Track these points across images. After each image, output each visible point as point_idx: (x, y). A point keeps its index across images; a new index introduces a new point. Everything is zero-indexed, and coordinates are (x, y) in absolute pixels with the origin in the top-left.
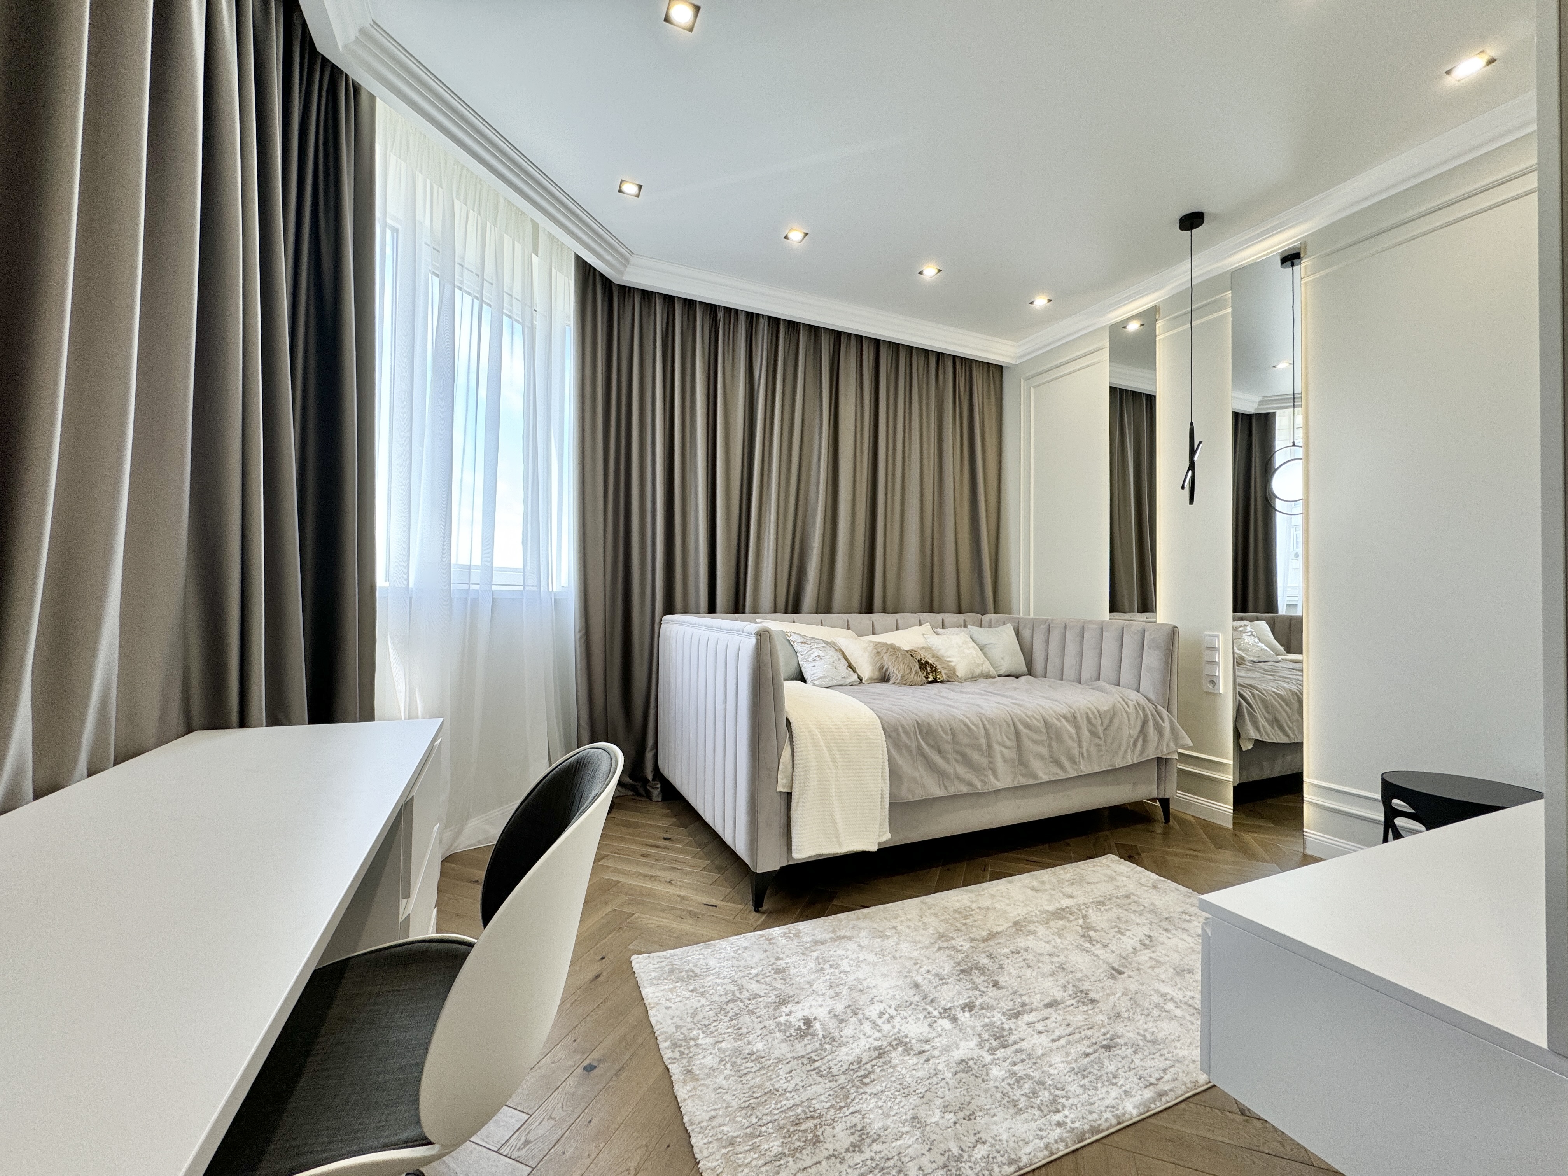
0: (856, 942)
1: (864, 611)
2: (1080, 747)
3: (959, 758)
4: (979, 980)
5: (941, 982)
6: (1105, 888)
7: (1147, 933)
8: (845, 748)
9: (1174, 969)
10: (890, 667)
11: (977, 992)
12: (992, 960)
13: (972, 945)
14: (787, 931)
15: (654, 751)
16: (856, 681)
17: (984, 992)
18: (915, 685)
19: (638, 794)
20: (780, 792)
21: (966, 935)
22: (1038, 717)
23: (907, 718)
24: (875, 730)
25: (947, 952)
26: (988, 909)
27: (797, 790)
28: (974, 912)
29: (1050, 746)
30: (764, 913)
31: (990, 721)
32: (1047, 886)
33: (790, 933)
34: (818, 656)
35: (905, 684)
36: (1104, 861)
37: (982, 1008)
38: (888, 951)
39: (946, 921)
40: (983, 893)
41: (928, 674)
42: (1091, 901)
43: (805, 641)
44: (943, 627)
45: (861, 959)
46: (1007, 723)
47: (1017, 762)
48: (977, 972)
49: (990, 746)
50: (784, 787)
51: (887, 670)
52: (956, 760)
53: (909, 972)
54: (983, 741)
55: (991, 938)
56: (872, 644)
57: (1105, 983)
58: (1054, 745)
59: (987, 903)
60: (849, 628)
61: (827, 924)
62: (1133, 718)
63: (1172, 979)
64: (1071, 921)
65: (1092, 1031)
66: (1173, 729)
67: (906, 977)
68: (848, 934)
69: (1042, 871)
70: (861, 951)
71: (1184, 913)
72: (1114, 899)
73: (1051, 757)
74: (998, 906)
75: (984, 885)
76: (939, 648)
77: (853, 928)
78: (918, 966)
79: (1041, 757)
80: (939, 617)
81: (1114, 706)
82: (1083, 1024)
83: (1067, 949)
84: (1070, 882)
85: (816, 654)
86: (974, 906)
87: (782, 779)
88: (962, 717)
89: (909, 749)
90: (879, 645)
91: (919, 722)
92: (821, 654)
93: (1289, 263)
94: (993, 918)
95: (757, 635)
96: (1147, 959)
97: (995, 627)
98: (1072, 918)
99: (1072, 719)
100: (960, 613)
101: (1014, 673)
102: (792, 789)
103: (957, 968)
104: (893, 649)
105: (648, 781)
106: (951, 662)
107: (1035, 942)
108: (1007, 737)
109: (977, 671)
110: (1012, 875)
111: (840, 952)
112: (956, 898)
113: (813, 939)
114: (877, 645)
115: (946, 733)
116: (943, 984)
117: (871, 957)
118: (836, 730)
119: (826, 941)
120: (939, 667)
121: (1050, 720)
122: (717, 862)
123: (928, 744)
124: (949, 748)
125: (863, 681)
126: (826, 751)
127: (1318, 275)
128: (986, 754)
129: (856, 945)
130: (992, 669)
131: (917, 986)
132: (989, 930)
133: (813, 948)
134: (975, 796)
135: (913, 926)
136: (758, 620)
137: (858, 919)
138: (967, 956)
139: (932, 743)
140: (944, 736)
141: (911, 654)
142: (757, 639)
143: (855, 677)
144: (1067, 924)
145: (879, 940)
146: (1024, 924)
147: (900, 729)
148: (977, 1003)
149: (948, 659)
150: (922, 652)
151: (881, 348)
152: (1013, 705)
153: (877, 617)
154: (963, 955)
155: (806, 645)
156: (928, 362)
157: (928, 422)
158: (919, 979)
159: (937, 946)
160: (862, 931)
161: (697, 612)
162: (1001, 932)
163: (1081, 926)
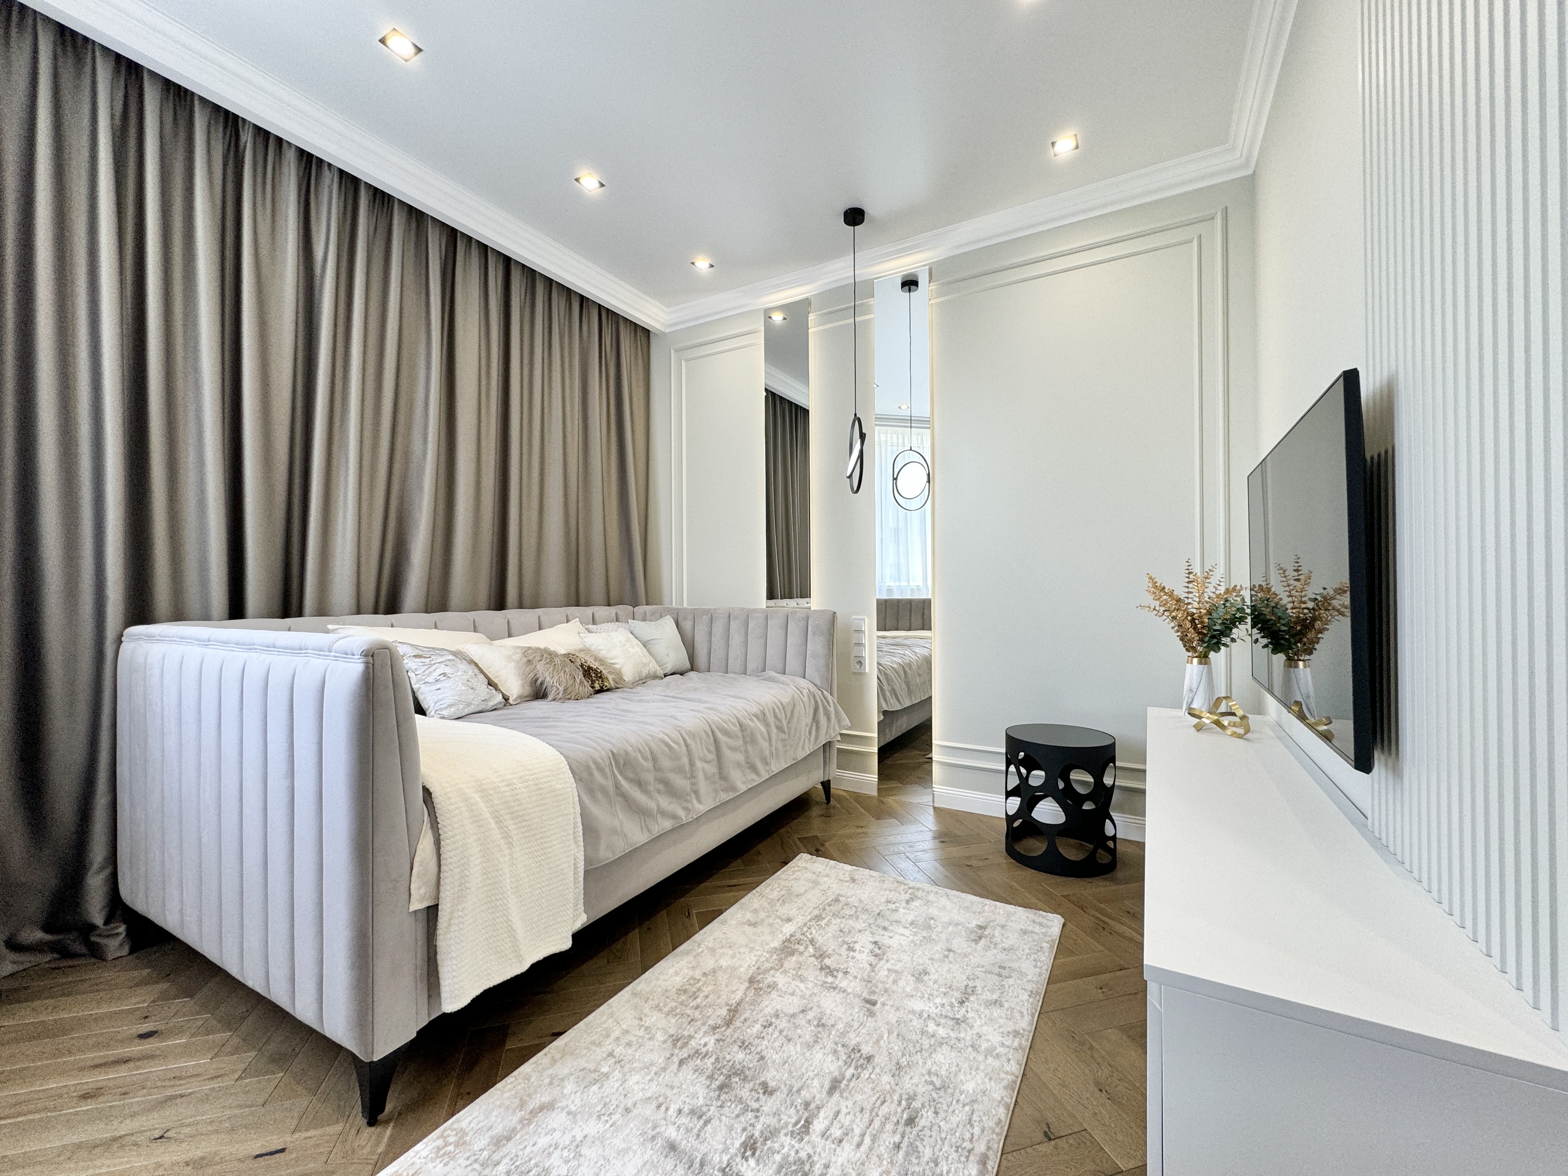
0: (563, 1109)
1: (492, 607)
2: (771, 745)
3: (661, 787)
4: (745, 1092)
5: (702, 1122)
6: (814, 898)
7: (872, 940)
8: (522, 813)
9: (913, 975)
10: (548, 679)
11: (750, 1115)
12: (748, 1051)
13: (716, 1037)
14: (440, 1143)
15: (108, 871)
16: (500, 703)
17: (758, 1110)
18: (581, 698)
19: (65, 953)
20: (415, 912)
21: (703, 1024)
22: (733, 720)
23: (598, 748)
24: (562, 776)
25: (691, 1064)
26: (714, 971)
27: (448, 899)
28: (700, 983)
29: (746, 751)
30: (387, 1122)
31: (689, 733)
32: (762, 915)
33: (446, 1145)
34: (444, 674)
35: (569, 699)
36: (800, 864)
37: (766, 1140)
38: (615, 1103)
39: (671, 1012)
40: (700, 950)
41: (593, 682)
42: (809, 917)
43: (420, 653)
44: (594, 622)
45: (579, 1138)
46: (705, 732)
47: (717, 777)
48: (737, 1079)
49: (692, 764)
50: (421, 901)
51: (542, 684)
52: (659, 792)
53: (655, 1127)
54: (685, 760)
55: (734, 1016)
56: (519, 651)
57: (868, 1024)
58: (750, 748)
59: (709, 963)
60: (475, 630)
61: (508, 1094)
62: (807, 705)
63: (916, 989)
64: (801, 954)
65: (886, 1104)
66: (837, 712)
67: (653, 1138)
68: (546, 1098)
69: (750, 895)
70: (575, 1122)
71: (888, 902)
72: (827, 908)
73: (748, 763)
74: (724, 963)
75: (697, 937)
76: (600, 648)
77: (551, 1083)
78: (663, 1108)
79: (739, 765)
80: (589, 610)
81: (793, 697)
82: (874, 1099)
83: (815, 994)
84: (781, 901)
85: (439, 671)
86: (698, 974)
87: (419, 888)
88: (661, 735)
89: (604, 791)
90: (530, 651)
91: (615, 751)
92: (448, 670)
93: (907, 288)
94: (724, 983)
95: (366, 656)
96: (886, 973)
97: (651, 621)
98: (801, 948)
99: (761, 716)
100: (609, 605)
101: (679, 670)
102: (437, 898)
103: (713, 1086)
104: (548, 655)
105: (93, 927)
106: (614, 664)
107: (780, 998)
108: (707, 749)
109: (645, 672)
110: (720, 912)
111: (543, 1141)
112: (672, 971)
113: (492, 1138)
114: (526, 651)
115: (645, 759)
116: (706, 1123)
117: (593, 1127)
118: (507, 789)
119: (514, 1131)
120: (604, 672)
121: (744, 721)
122: (272, 1047)
123: (626, 778)
124: (649, 777)
125: (511, 701)
126: (494, 825)
127: (946, 298)
128: (689, 775)
129: (564, 1114)
130: (658, 668)
131: (672, 1147)
132: (727, 1005)
133: (496, 1157)
134: (680, 829)
135: (634, 1039)
136: (330, 627)
137: (554, 1061)
138: (717, 1059)
139: (631, 775)
140: (645, 764)
141: (570, 658)
142: (367, 663)
143: (499, 698)
144: (801, 959)
145: (595, 1088)
146: (760, 977)
147: (593, 766)
148: (757, 1134)
149: (611, 661)
150: (581, 655)
151: (513, 272)
152: (706, 710)
153: (511, 614)
154: (712, 1060)
155: (423, 660)
156: (570, 303)
157: (571, 379)
158: (671, 1133)
159: (676, 1060)
160: (566, 1083)
161: (205, 617)
162: (742, 1000)
163: (814, 956)
